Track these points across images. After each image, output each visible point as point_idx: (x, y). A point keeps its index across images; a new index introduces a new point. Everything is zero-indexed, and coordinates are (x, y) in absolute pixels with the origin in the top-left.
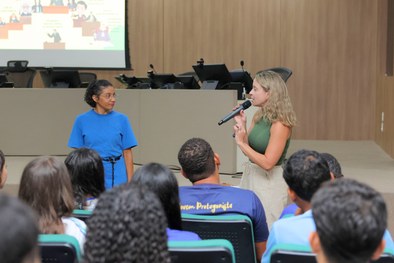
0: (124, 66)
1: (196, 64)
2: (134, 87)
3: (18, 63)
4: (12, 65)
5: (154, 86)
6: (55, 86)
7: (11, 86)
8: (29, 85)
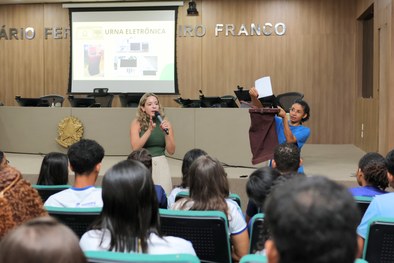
0: (173, 91)
1: (237, 90)
2: (189, 107)
3: (101, 90)
4: (97, 91)
5: (204, 106)
6: (130, 106)
7: (98, 106)
8: (109, 105)
